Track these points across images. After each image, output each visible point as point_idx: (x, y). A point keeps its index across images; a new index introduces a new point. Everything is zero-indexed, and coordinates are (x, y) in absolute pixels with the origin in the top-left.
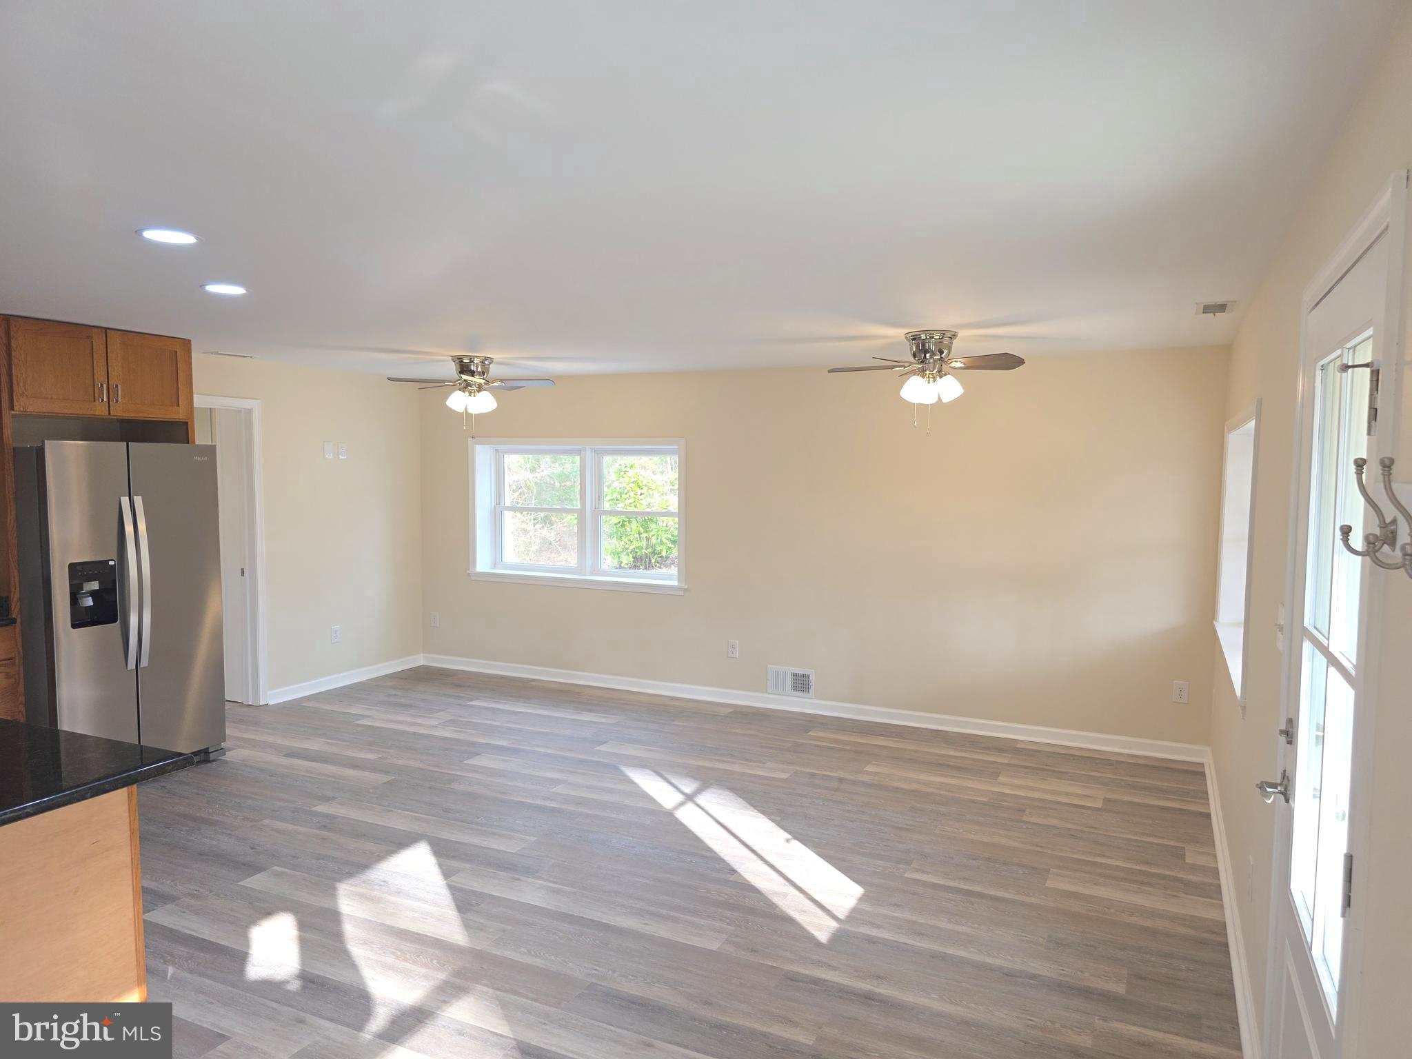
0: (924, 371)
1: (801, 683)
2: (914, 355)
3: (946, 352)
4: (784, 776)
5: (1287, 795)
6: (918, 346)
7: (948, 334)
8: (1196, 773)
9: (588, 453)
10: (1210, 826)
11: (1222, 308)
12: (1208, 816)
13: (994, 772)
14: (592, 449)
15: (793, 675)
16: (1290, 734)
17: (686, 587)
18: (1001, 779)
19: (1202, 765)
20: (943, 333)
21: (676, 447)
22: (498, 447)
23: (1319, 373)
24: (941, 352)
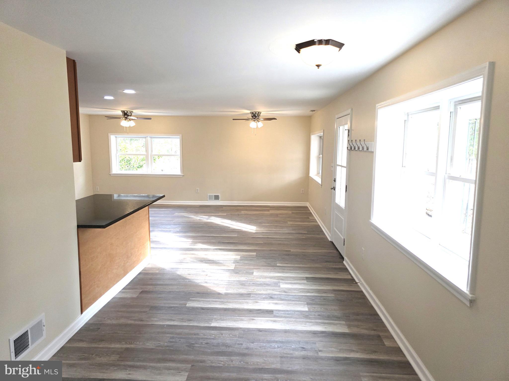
0: (254, 120)
1: (217, 198)
2: (252, 117)
3: (259, 116)
4: (226, 215)
5: (334, 190)
6: (253, 115)
7: (260, 113)
8: (306, 208)
9: (149, 139)
10: (312, 214)
11: (314, 111)
12: (311, 213)
13: (268, 211)
14: (150, 137)
15: (215, 196)
16: (335, 181)
17: (183, 175)
18: (270, 211)
19: (307, 206)
20: (259, 112)
21: (179, 137)
22: (116, 136)
23: (339, 128)
24: (258, 117)
